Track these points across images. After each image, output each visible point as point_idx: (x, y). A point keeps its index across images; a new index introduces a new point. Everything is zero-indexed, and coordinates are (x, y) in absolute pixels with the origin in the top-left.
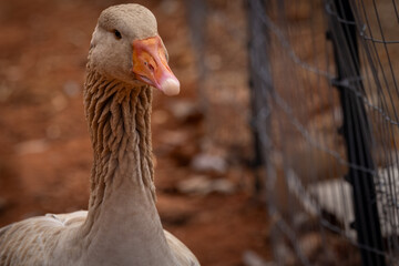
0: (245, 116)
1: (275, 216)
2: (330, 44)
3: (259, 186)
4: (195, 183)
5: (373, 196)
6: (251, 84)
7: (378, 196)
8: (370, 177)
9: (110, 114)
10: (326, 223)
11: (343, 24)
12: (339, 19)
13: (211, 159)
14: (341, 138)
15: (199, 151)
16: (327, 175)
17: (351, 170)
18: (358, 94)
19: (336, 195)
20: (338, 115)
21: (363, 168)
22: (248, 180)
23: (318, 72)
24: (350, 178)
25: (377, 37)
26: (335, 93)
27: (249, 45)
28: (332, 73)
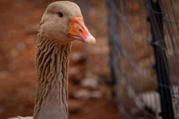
0: (107, 60)
1: (122, 109)
2: (149, 24)
3: (114, 94)
4: (82, 93)
5: (170, 99)
6: (111, 44)
7: (173, 99)
8: (169, 90)
10: (147, 113)
11: (156, 14)
12: (154, 12)
13: (90, 81)
14: (154, 71)
15: (84, 77)
16: (147, 89)
17: (159, 87)
18: (163, 49)
19: (152, 99)
20: (152, 60)
21: (165, 86)
22: (108, 92)
23: (143, 38)
24: (159, 90)
25: (173, 20)
26: (152, 49)
27: (109, 24)
28: (150, 39)
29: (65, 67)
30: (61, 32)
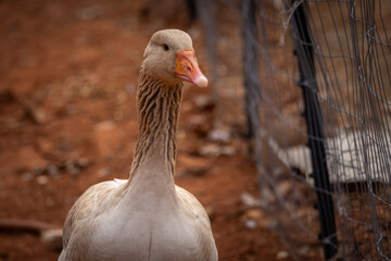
0: (241, 105)
1: (261, 170)
2: (296, 59)
3: (251, 150)
4: (211, 149)
5: (324, 156)
6: (247, 84)
7: (327, 156)
8: (322, 144)
9: (155, 105)
10: (294, 174)
11: (304, 46)
12: (302, 42)
13: (220, 133)
14: (303, 119)
15: (212, 128)
16: (294, 143)
17: (310, 140)
18: (314, 91)
19: (300, 156)
20: (300, 105)
21: (318, 139)
22: (244, 147)
23: (289, 76)
24: (309, 145)
25: (326, 53)
26: (300, 91)
27: (244, 59)
28: (297, 77)
29: (174, 114)
30: (166, 70)
